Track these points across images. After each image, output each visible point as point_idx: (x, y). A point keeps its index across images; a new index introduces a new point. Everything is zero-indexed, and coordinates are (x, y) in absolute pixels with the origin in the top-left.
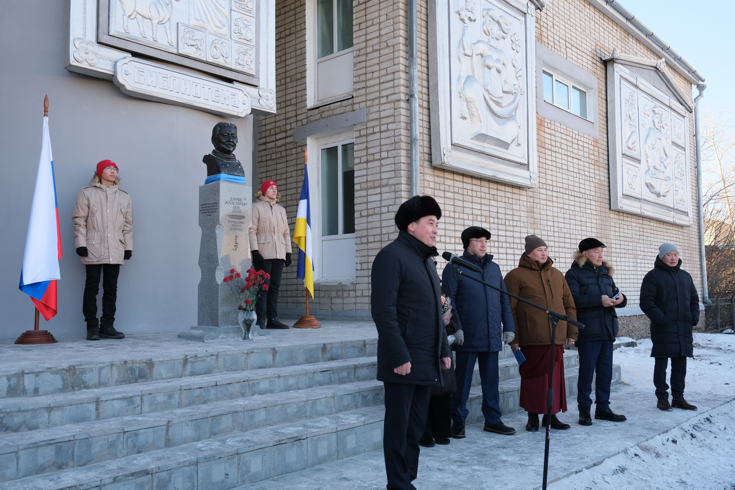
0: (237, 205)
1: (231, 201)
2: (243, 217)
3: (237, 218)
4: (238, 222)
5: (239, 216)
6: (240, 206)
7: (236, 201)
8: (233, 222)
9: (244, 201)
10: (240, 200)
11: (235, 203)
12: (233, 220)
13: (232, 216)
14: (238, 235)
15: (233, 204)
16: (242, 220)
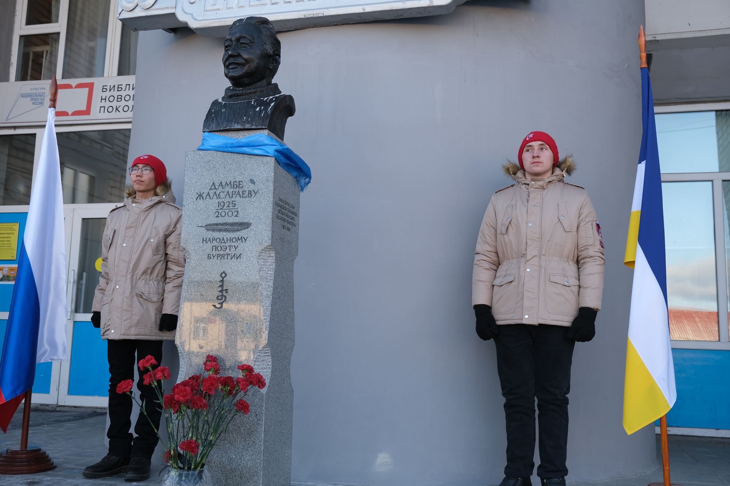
0: (228, 199)
1: (212, 193)
2: (246, 225)
3: (226, 230)
4: (231, 240)
5: (232, 224)
6: (238, 199)
7: (227, 189)
8: (214, 239)
9: (248, 187)
10: (238, 185)
11: (222, 195)
12: (217, 235)
13: (211, 227)
14: (228, 272)
15: (219, 197)
16: (243, 233)
